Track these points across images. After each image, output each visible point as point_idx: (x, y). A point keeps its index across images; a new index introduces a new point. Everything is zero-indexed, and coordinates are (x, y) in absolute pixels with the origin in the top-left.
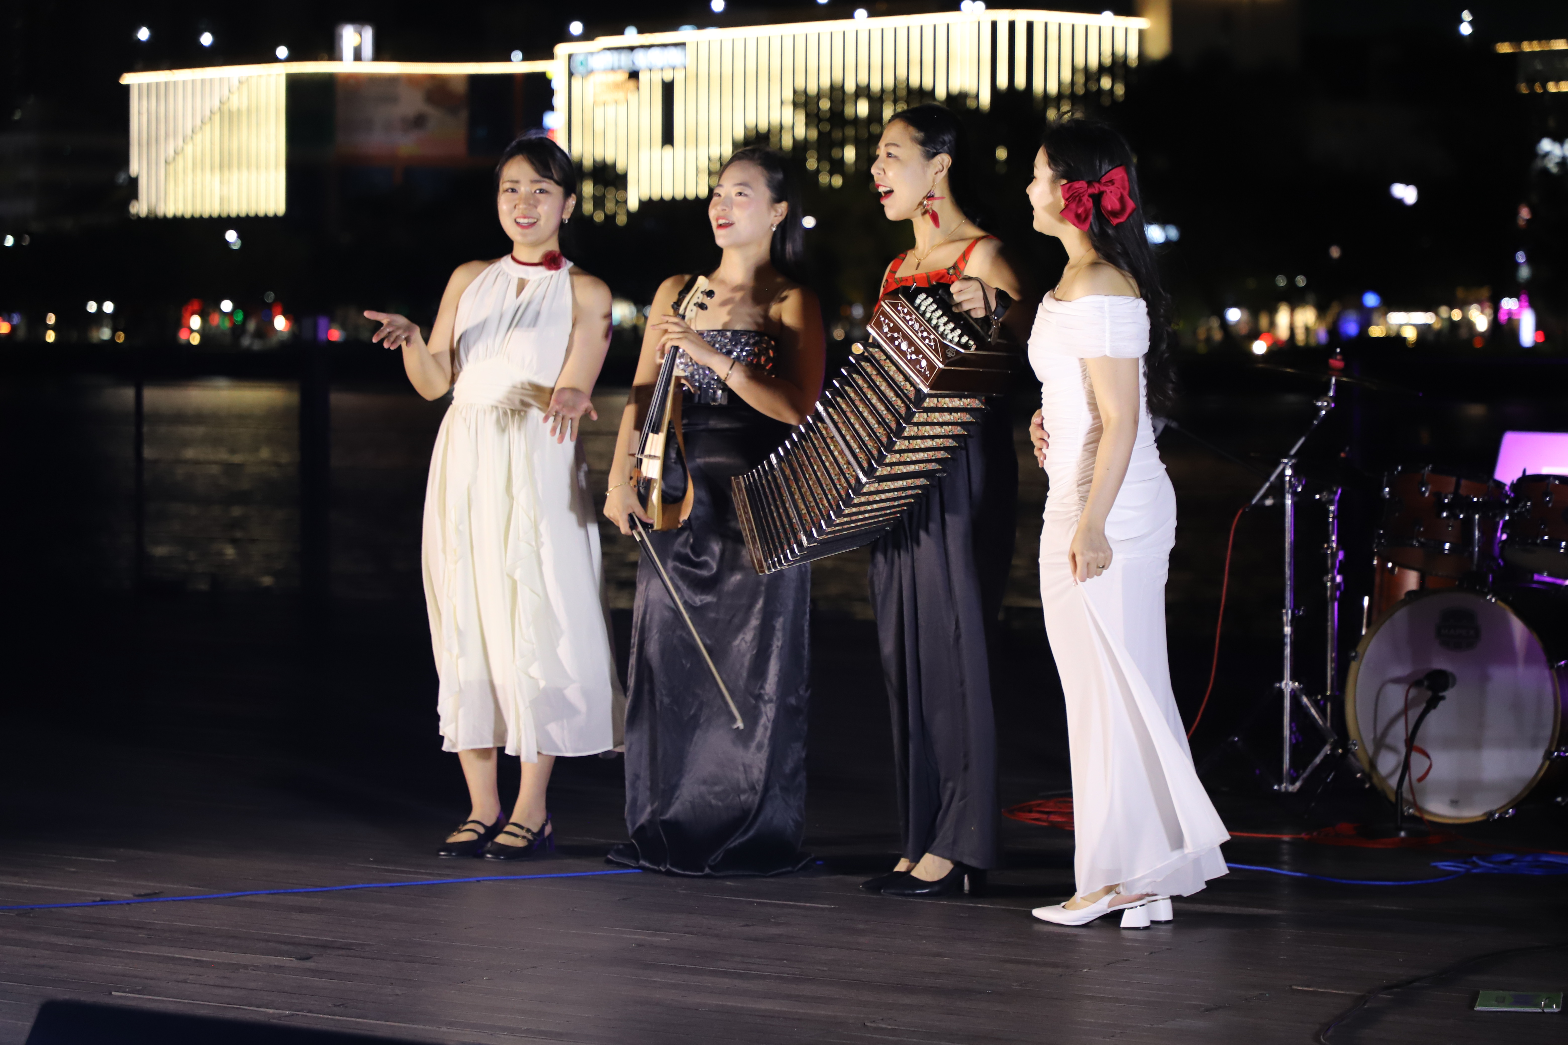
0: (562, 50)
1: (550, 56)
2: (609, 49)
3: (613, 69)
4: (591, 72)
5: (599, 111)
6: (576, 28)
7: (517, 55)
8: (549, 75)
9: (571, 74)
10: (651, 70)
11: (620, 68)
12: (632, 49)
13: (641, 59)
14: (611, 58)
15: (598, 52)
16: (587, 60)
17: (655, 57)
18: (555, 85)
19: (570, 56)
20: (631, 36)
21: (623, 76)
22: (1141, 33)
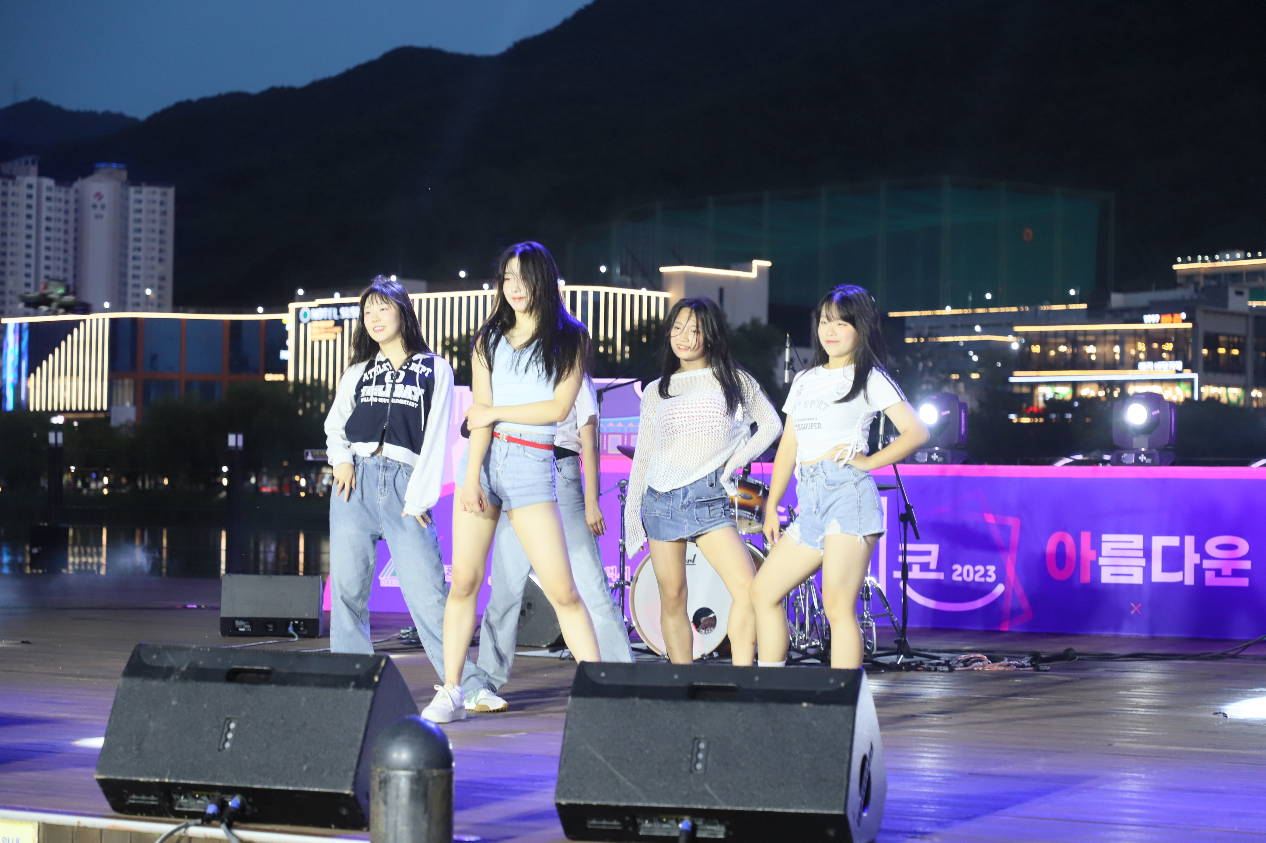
0: (292, 306)
1: (286, 311)
2: (322, 306)
3: (325, 319)
4: (311, 321)
5: (316, 345)
6: (301, 292)
7: (260, 309)
8: (284, 322)
9: (298, 322)
11: (330, 318)
12: (338, 306)
13: (345, 313)
14: (324, 312)
15: (315, 308)
16: (309, 312)
18: (287, 328)
19: (298, 310)
20: (337, 298)
21: (332, 323)
22: (666, 300)
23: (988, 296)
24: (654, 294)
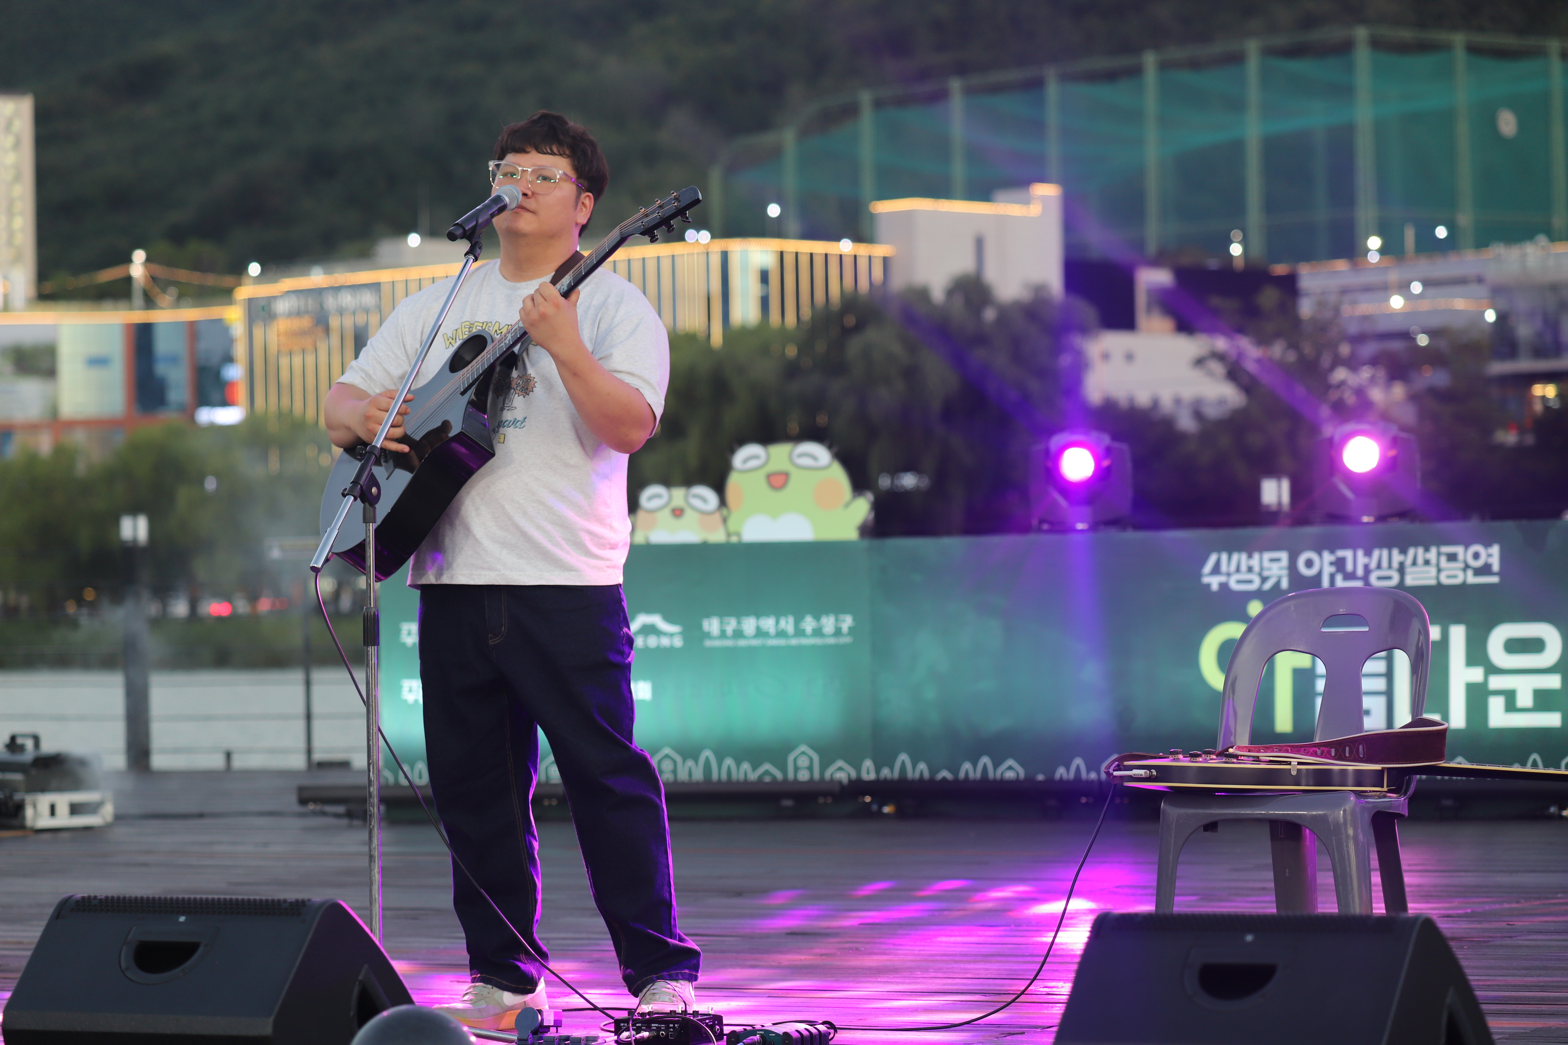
0: (240, 294)
1: (227, 301)
2: (292, 292)
3: (298, 314)
4: (273, 317)
5: (284, 362)
6: (254, 269)
8: (226, 323)
9: (251, 321)
10: (341, 315)
11: (307, 312)
12: (318, 291)
13: (330, 303)
14: (297, 303)
15: (282, 296)
16: (269, 304)
17: (347, 299)
18: (233, 334)
19: (251, 300)
20: (318, 277)
21: (309, 322)
22: (885, 261)
23: (1441, 232)
24: (863, 250)
